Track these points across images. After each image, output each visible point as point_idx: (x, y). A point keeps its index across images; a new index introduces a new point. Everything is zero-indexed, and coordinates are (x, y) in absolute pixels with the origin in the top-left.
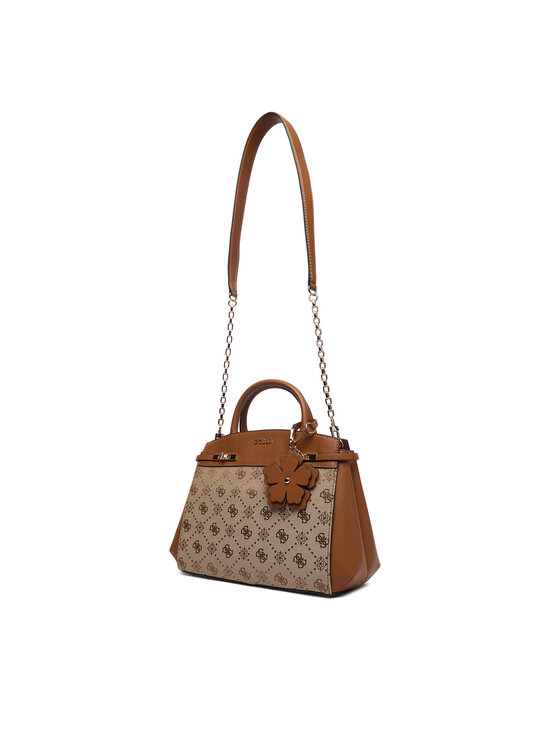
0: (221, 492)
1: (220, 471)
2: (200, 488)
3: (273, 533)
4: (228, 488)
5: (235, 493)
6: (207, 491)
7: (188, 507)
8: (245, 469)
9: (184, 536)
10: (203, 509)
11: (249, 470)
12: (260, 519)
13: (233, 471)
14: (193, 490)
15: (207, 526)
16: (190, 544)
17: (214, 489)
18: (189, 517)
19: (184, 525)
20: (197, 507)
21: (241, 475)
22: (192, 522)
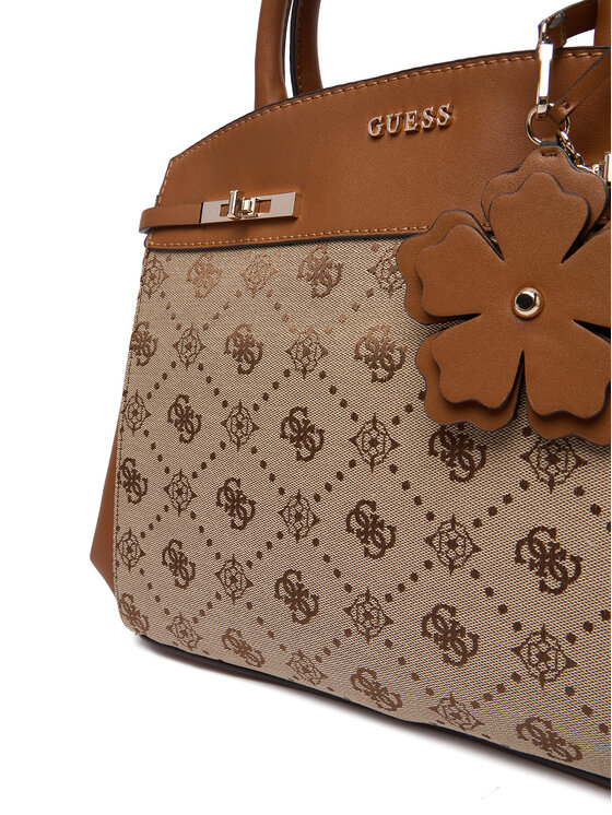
0: (245, 353)
1: (232, 266)
2: (165, 336)
3: (497, 545)
4: (274, 337)
5: (306, 357)
6: (189, 348)
7: (133, 412)
8: (336, 252)
9: (130, 518)
10: (185, 420)
11: (357, 259)
12: (432, 477)
13: (289, 261)
14: (141, 346)
15: (206, 488)
16: (153, 547)
17: (215, 340)
18: (136, 447)
19: (123, 478)
20: (159, 408)
21: (323, 279)
22: (146, 467)
